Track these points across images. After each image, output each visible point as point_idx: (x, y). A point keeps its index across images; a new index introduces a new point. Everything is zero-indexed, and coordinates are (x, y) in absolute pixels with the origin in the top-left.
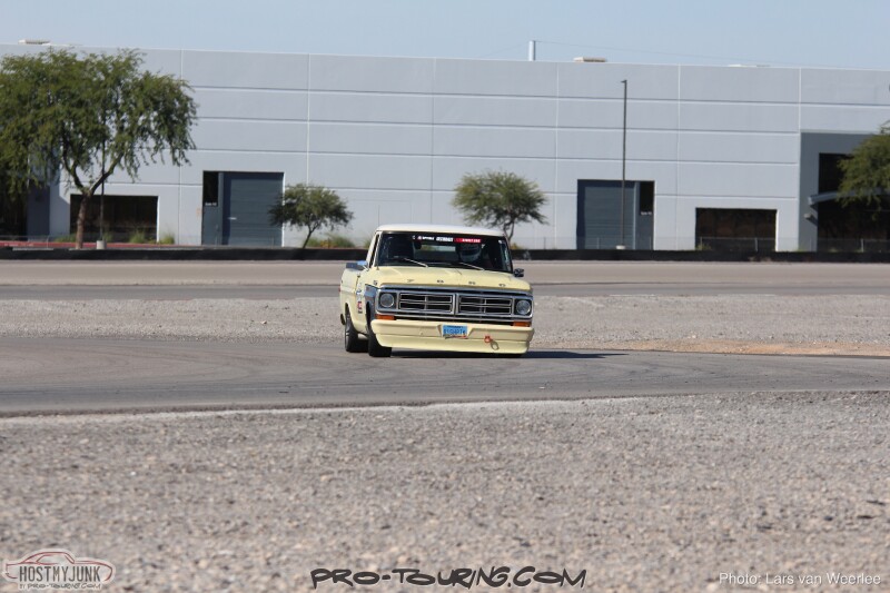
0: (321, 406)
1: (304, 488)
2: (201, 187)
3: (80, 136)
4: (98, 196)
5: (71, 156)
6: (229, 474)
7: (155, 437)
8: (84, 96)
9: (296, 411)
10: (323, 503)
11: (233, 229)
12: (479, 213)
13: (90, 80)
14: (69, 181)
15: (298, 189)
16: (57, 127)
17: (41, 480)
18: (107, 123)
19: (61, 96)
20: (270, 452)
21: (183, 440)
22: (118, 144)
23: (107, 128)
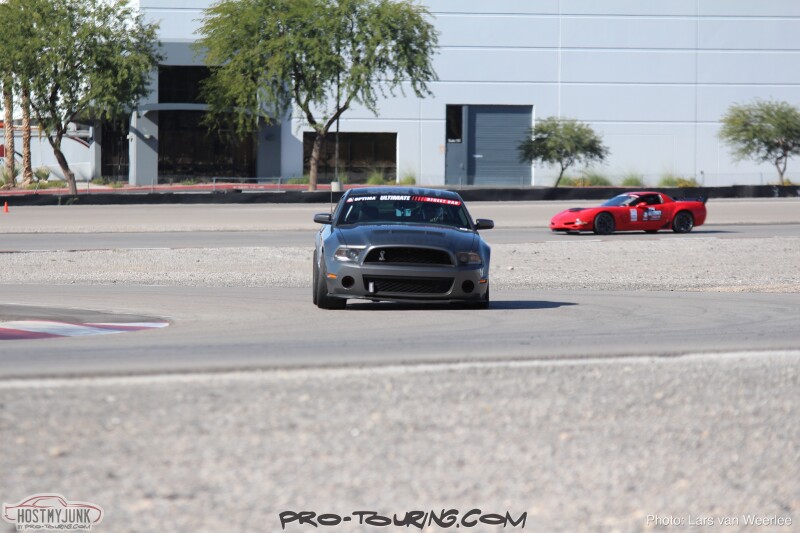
0: (563, 357)
1: (542, 447)
2: (444, 122)
3: (313, 68)
4: (331, 133)
5: (303, 90)
7: (381, 394)
8: (316, 25)
9: (536, 363)
10: (562, 464)
11: (479, 167)
12: (749, 146)
13: (323, 8)
14: (301, 117)
15: (549, 123)
16: (288, 59)
17: (255, 440)
18: (342, 53)
19: (292, 25)
20: (505, 407)
21: (412, 396)
22: (353, 77)
23: (342, 60)
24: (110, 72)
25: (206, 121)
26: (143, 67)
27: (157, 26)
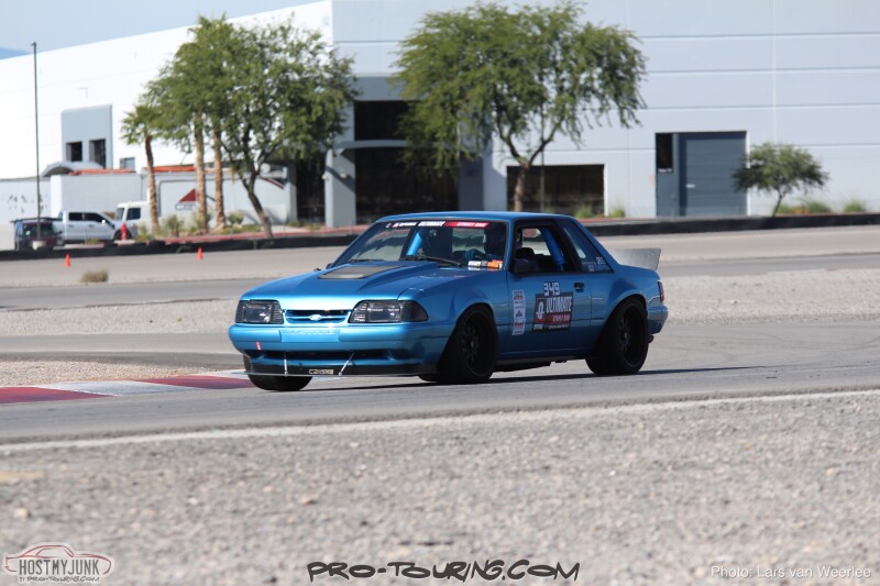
0: (817, 391)
1: (808, 483)
2: (654, 151)
3: (515, 99)
4: (538, 168)
5: (506, 123)
6: (721, 470)
7: (632, 433)
8: (517, 54)
9: (789, 397)
10: (831, 500)
11: (690, 199)
13: (524, 35)
14: (502, 151)
15: (766, 149)
16: (488, 91)
17: (510, 484)
18: (545, 83)
19: (492, 54)
20: (765, 444)
21: (665, 434)
22: (557, 106)
23: (546, 89)
24: (304, 109)
25: (405, 157)
26: (337, 102)
27: (352, 61)
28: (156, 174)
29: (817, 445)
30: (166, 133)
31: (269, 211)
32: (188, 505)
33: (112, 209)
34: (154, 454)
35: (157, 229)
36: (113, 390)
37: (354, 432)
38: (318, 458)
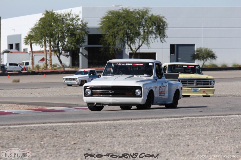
0: (213, 115)
1: (211, 141)
2: (170, 49)
3: (132, 34)
4: (138, 53)
5: (129, 41)
6: (187, 137)
7: (163, 126)
8: (133, 22)
9: (206, 117)
10: (217, 145)
13: (135, 17)
14: (129, 49)
15: (200, 49)
16: (124, 32)
17: (129, 139)
18: (140, 30)
19: (126, 22)
20: (199, 130)
21: (172, 127)
22: (143, 37)
23: (140, 32)
24: (74, 36)
25: (101, 49)
26: (83, 34)
27: (87, 23)
28: (33, 53)
29: (213, 130)
30: (36, 42)
31: (64, 64)
32: (41, 144)
33: (21, 63)
34: (32, 130)
35: (33, 68)
36: (21, 112)
37: (86, 125)
38: (77, 131)
